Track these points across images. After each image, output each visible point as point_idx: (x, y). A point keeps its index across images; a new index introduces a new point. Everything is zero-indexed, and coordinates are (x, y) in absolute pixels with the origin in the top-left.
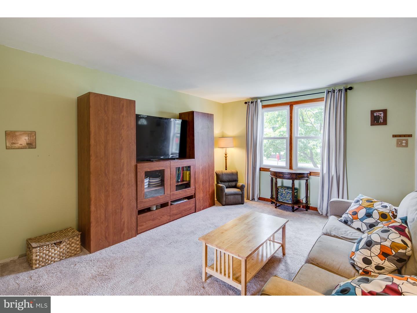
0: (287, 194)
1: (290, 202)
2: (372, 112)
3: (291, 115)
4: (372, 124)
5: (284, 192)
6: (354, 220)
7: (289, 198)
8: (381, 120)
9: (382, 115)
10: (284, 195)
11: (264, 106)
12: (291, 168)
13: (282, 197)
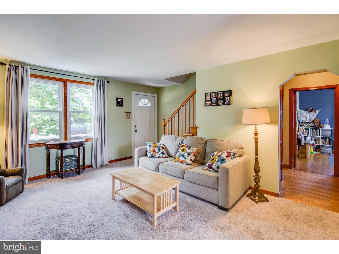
0: (72, 161)
1: (74, 168)
2: (117, 99)
3: (65, 91)
4: (117, 105)
5: (69, 161)
6: (156, 154)
7: (74, 165)
8: (121, 104)
9: (121, 101)
10: (68, 163)
11: (32, 76)
12: (66, 138)
13: (66, 166)
